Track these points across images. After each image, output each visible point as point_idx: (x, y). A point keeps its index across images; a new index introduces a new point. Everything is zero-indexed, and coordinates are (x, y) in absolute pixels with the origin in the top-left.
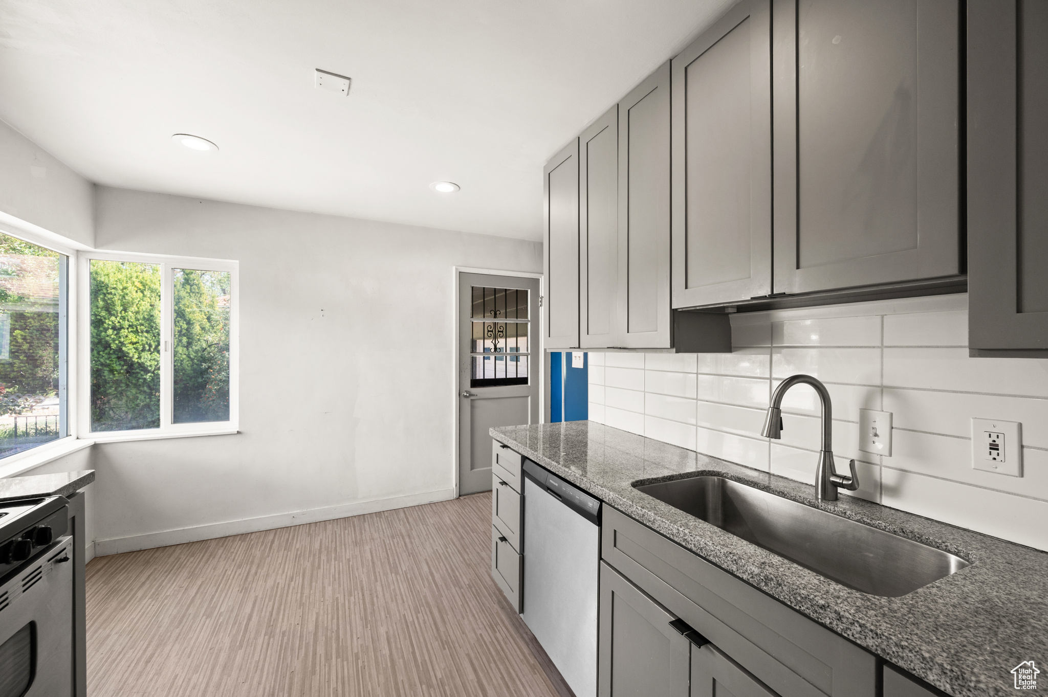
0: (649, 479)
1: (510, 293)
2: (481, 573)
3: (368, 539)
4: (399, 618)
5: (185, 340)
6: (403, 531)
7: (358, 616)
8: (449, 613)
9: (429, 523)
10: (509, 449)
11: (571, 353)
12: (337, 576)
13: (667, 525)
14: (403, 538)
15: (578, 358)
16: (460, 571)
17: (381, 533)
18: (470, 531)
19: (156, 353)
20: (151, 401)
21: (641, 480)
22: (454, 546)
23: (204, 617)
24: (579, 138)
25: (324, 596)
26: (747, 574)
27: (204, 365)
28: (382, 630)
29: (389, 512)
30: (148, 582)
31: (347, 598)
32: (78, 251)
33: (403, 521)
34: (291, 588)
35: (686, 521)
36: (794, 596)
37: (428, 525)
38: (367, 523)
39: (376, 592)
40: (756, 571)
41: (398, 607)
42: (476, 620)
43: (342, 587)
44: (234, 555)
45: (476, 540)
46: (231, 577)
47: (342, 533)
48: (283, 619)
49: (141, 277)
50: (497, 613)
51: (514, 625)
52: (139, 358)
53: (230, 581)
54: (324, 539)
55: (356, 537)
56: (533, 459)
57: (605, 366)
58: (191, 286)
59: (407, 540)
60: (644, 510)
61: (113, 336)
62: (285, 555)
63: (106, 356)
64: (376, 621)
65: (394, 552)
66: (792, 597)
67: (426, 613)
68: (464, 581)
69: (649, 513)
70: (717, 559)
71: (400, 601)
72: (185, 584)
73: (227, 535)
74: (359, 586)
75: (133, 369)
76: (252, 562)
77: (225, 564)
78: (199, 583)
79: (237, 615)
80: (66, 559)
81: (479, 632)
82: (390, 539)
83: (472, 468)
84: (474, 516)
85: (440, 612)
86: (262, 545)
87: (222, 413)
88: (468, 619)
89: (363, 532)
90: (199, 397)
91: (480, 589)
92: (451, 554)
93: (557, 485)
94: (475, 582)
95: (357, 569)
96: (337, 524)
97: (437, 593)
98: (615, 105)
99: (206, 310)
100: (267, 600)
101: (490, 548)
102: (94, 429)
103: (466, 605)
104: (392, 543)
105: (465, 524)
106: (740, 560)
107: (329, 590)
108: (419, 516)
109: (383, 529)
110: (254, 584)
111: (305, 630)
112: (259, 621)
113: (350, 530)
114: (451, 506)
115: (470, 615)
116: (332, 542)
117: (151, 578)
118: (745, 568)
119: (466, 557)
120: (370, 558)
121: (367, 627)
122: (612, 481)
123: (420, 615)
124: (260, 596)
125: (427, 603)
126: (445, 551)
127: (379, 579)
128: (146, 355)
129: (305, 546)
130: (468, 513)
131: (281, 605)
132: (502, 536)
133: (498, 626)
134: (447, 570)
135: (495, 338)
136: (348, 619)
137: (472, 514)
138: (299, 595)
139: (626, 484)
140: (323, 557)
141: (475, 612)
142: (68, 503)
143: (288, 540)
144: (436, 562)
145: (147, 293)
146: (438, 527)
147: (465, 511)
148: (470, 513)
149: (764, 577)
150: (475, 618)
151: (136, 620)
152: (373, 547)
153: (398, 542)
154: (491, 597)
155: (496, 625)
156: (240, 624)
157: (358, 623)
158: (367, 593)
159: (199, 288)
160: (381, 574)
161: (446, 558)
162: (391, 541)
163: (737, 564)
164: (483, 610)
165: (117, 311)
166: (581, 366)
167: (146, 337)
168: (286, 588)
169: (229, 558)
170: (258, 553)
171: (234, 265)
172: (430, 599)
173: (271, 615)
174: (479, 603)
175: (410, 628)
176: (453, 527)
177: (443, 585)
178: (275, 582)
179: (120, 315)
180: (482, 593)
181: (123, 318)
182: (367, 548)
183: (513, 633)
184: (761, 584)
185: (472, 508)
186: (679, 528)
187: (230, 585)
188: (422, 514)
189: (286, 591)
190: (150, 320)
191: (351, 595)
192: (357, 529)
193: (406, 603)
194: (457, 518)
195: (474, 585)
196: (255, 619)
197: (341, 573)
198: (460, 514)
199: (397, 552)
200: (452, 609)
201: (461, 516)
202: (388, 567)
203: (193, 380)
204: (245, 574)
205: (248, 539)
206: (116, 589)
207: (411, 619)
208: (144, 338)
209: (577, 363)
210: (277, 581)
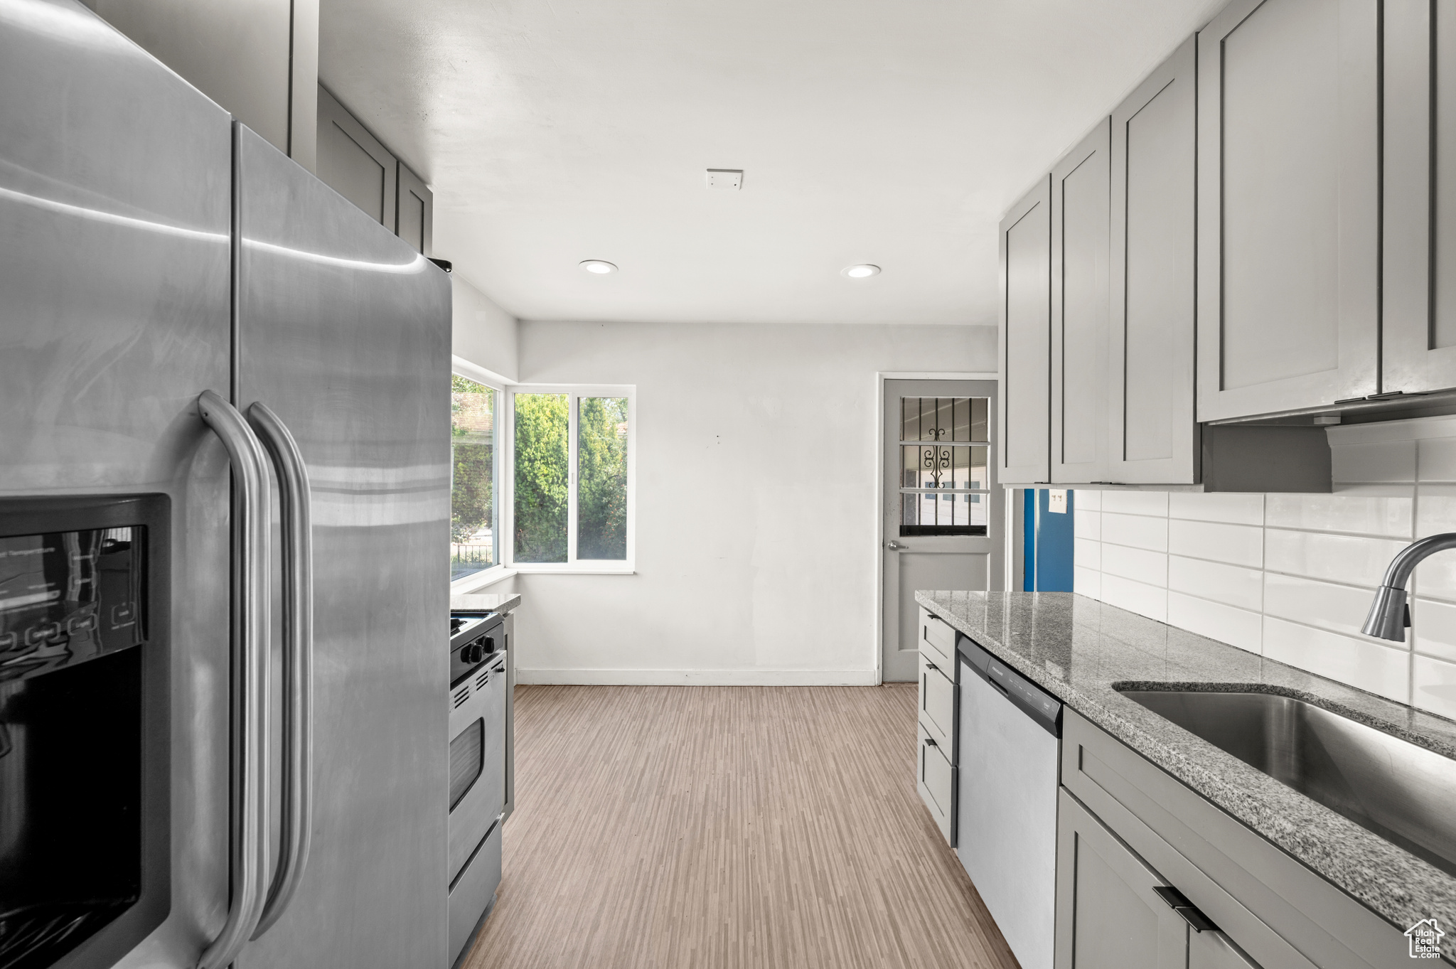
0: (1147, 683)
1: (960, 404)
2: (905, 786)
3: (766, 715)
4: (796, 814)
5: (587, 472)
6: (808, 714)
7: (750, 799)
8: (858, 824)
9: (840, 710)
10: (939, 620)
11: (1048, 490)
12: (729, 750)
13: (1153, 744)
14: (807, 722)
15: (1057, 499)
16: (877, 778)
17: (781, 711)
18: (894, 730)
19: (562, 486)
20: (559, 536)
21: (1133, 683)
22: (870, 745)
23: (603, 762)
24: (1051, 174)
25: (715, 769)
26: (1274, 830)
27: (605, 500)
28: (776, 823)
29: (791, 688)
30: (557, 717)
31: (739, 776)
32: (506, 386)
33: (808, 702)
34: (682, 753)
35: (1188, 744)
36: (1351, 875)
37: (839, 713)
38: (765, 697)
39: (771, 778)
40: (1289, 828)
41: (796, 801)
42: (893, 843)
43: (734, 764)
44: (629, 705)
45: (901, 743)
46: (627, 728)
47: (737, 704)
48: (673, 783)
49: (550, 406)
50: (923, 841)
51: (945, 862)
52: (549, 491)
53: (625, 732)
54: (718, 706)
55: (752, 711)
56: (969, 636)
57: (1101, 512)
58: (595, 413)
59: (812, 726)
60: (1119, 720)
61: (528, 468)
62: (677, 716)
63: (524, 489)
64: (770, 810)
65: (795, 737)
66: (1347, 877)
67: (829, 817)
68: (882, 790)
69: (1127, 724)
70: (1227, 803)
71: (798, 795)
72: (587, 726)
73: (624, 684)
74: (752, 767)
75: (545, 502)
76: (646, 717)
77: (622, 714)
78: (598, 727)
79: (631, 768)
80: (502, 670)
81: (895, 858)
82: (791, 720)
83: (901, 648)
84: (901, 712)
85: (846, 820)
86: (655, 701)
87: (620, 553)
88: (882, 837)
89: (760, 706)
90: (599, 534)
91: (901, 805)
92: (866, 754)
93: (1001, 674)
94: (896, 795)
95: (752, 747)
96: (732, 692)
97: (844, 797)
98: (1106, 118)
99: (608, 438)
100: (659, 759)
101: (915, 750)
102: (516, 560)
103: (881, 821)
104: (793, 726)
105: (888, 720)
106: (1263, 809)
107: (720, 764)
108: (827, 699)
109: (783, 707)
110: (648, 740)
111: (695, 800)
112: (651, 779)
113: (745, 702)
114: (870, 694)
115: (885, 835)
116: (726, 711)
117: (560, 713)
118: (1270, 822)
119: (886, 761)
120: (767, 738)
121: (759, 814)
122: (1081, 677)
123: (821, 817)
124: (653, 754)
125: (832, 806)
126: (858, 749)
127: (775, 764)
128: (555, 488)
129: (698, 710)
130: (893, 707)
131: (672, 767)
132: (930, 738)
133: (923, 858)
134: (860, 772)
135: (936, 468)
136: (739, 800)
137: (898, 708)
138: (690, 761)
139: (1105, 683)
140: (716, 726)
141: (892, 832)
142: (503, 620)
143: (681, 699)
144: (846, 759)
145: (556, 422)
146: (852, 717)
147: (890, 705)
148: (896, 707)
149: (1302, 839)
150: (892, 839)
151: (548, 749)
152: (771, 725)
153: (800, 725)
154: (916, 819)
155: (921, 855)
156: (634, 777)
157: (749, 807)
158: (761, 777)
159: (601, 415)
160: (779, 759)
161: (859, 758)
162: (792, 723)
163: (1258, 813)
164: (903, 833)
165: (531, 443)
166: (1063, 511)
167: (555, 469)
168: (677, 751)
169: (625, 709)
170: (652, 709)
171: (631, 390)
172: (835, 802)
173: (663, 776)
174: (899, 823)
175: (808, 828)
176: (872, 721)
177: (853, 790)
178: (667, 742)
179: (534, 446)
180: (904, 812)
181: (536, 449)
182: (764, 726)
183: (943, 872)
184: (1297, 850)
185: (899, 702)
186: (1171, 750)
187: (626, 736)
188: (832, 698)
189: (677, 754)
190: (558, 450)
191: (744, 775)
192: (754, 701)
193: (806, 799)
194: (878, 710)
195: (893, 799)
196: (647, 776)
197: (734, 747)
198: (882, 706)
199: (798, 738)
200: (862, 820)
201: (883, 709)
202: (786, 752)
203: (595, 515)
204: (639, 728)
205: (642, 692)
206: (533, 718)
207: (811, 819)
208: (554, 470)
209: (1057, 505)
210: (669, 742)
